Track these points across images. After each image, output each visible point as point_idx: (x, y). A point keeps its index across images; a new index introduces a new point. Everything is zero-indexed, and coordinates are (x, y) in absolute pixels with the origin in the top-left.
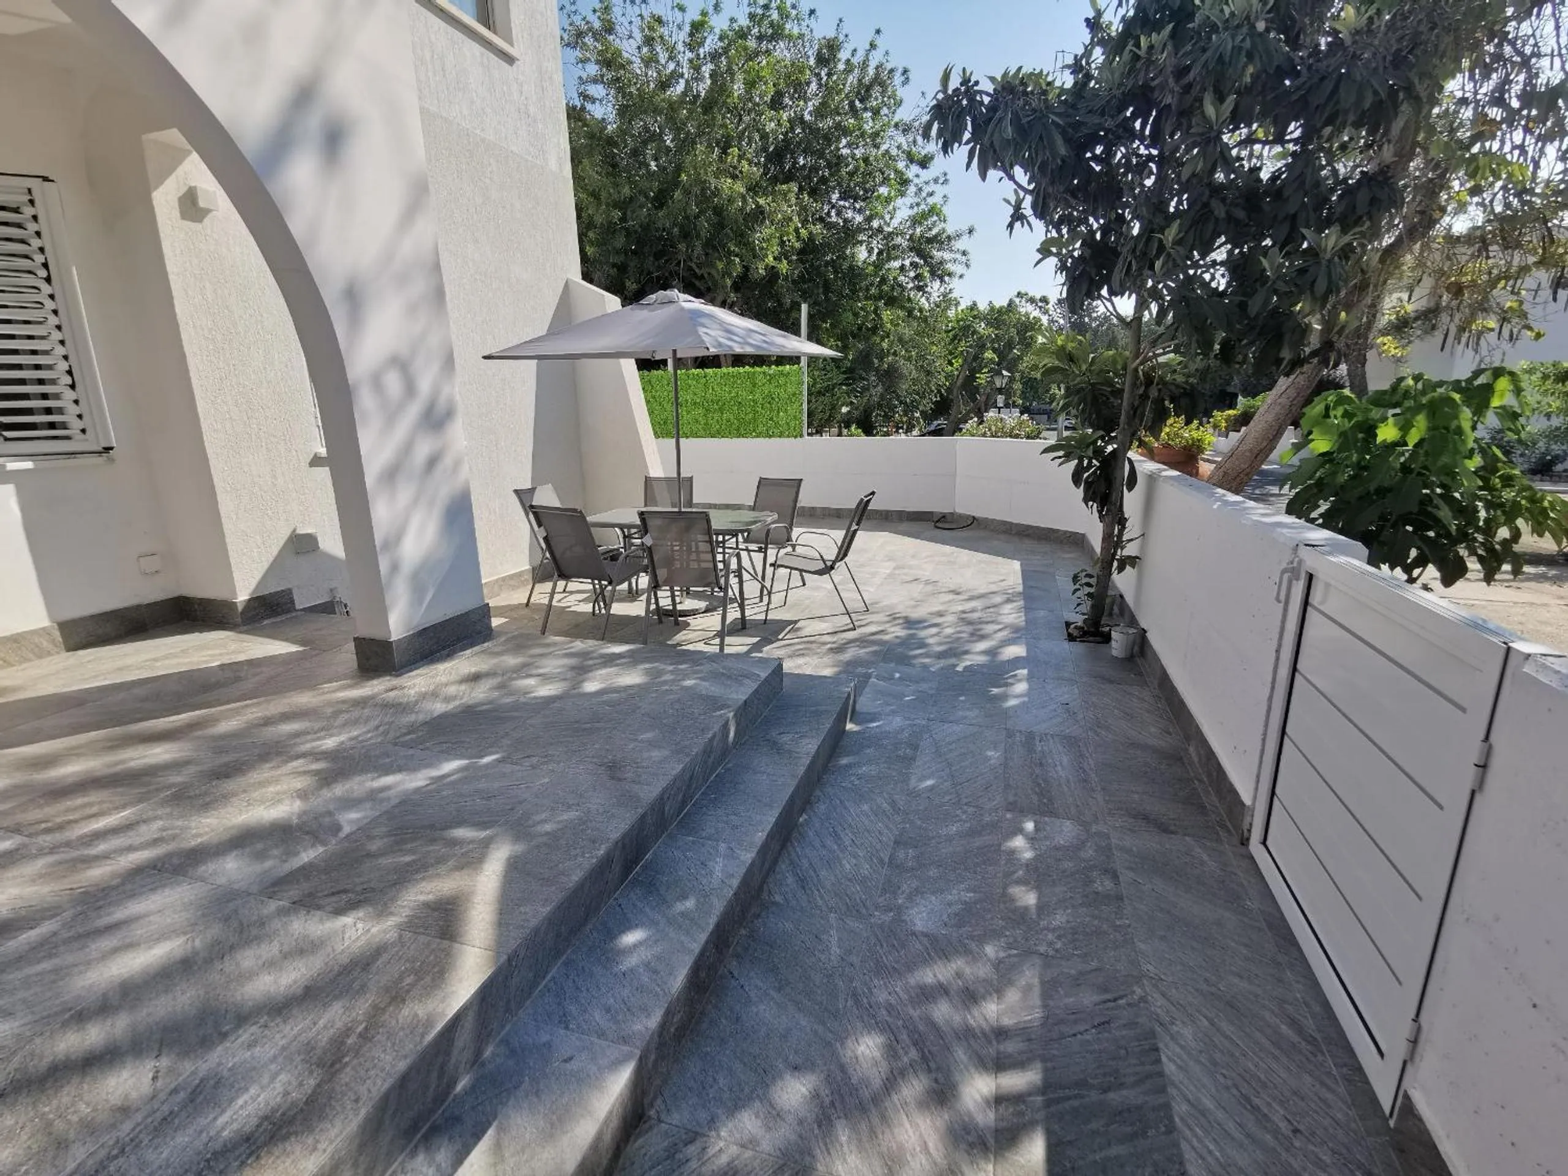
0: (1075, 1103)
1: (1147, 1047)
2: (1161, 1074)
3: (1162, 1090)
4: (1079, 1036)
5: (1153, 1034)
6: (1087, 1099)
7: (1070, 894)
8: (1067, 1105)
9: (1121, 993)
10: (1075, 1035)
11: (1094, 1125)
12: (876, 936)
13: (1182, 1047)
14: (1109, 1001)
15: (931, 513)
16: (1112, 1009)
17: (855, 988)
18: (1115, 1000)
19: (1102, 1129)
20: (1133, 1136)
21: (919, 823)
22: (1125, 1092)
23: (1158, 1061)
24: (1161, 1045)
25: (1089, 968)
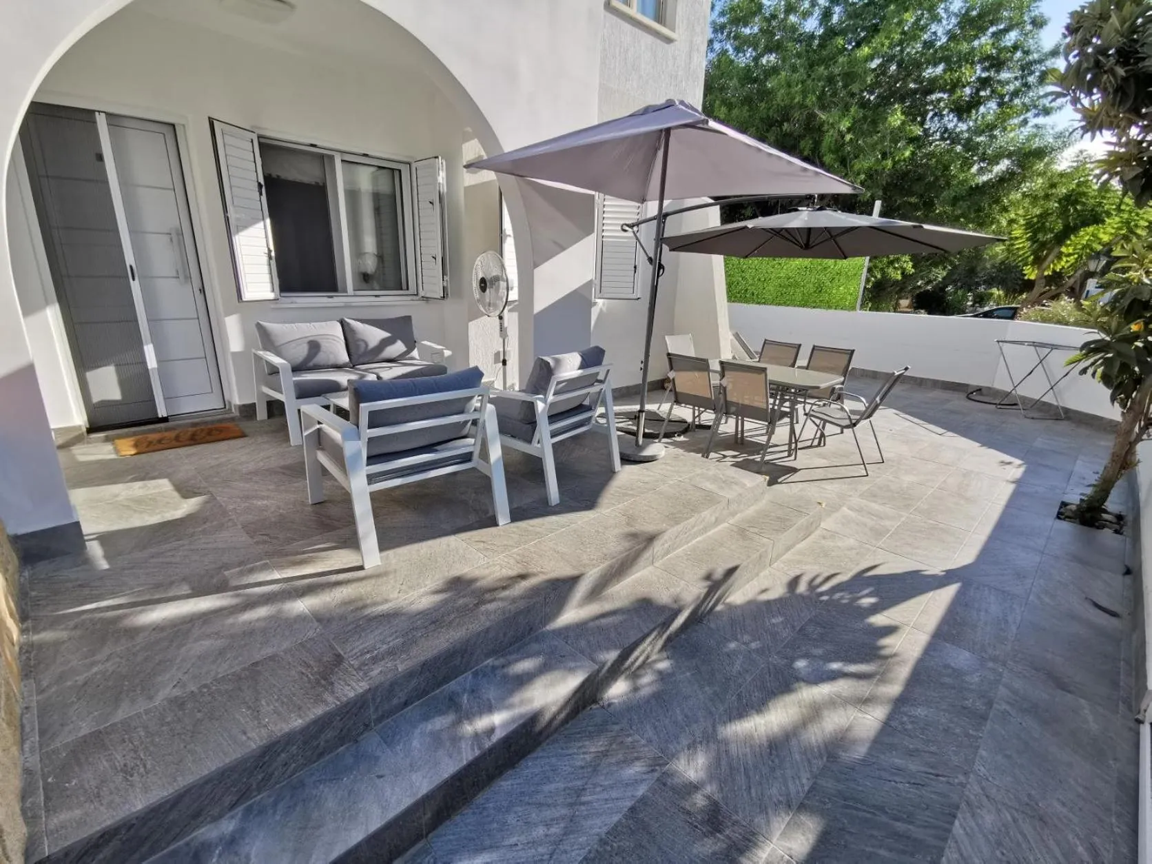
0: (869, 816)
1: (947, 812)
2: (949, 831)
3: (945, 840)
4: (893, 783)
5: (958, 807)
6: (878, 818)
7: (938, 699)
8: (861, 814)
9: (945, 774)
10: (890, 781)
11: (875, 833)
12: (769, 669)
13: (977, 824)
14: (933, 774)
15: (967, 385)
16: (931, 779)
17: (741, 692)
18: (937, 775)
19: (880, 838)
20: (904, 852)
21: (834, 613)
22: (911, 827)
23: (952, 823)
24: (959, 815)
25: (927, 749)
